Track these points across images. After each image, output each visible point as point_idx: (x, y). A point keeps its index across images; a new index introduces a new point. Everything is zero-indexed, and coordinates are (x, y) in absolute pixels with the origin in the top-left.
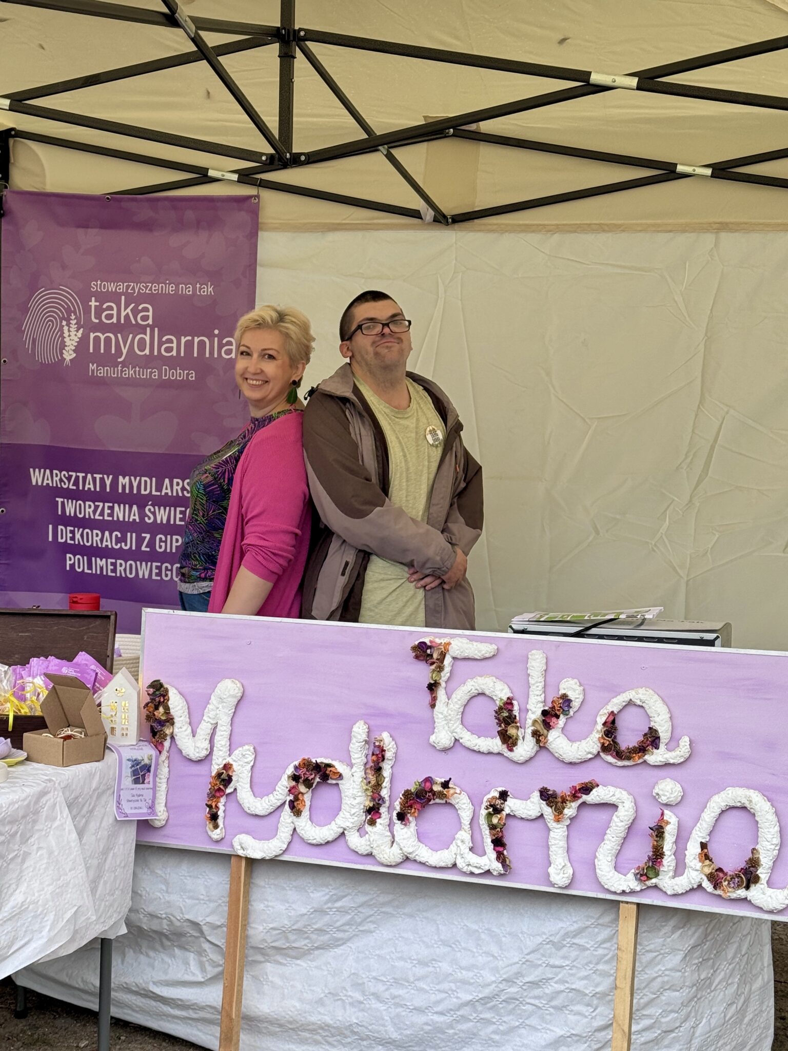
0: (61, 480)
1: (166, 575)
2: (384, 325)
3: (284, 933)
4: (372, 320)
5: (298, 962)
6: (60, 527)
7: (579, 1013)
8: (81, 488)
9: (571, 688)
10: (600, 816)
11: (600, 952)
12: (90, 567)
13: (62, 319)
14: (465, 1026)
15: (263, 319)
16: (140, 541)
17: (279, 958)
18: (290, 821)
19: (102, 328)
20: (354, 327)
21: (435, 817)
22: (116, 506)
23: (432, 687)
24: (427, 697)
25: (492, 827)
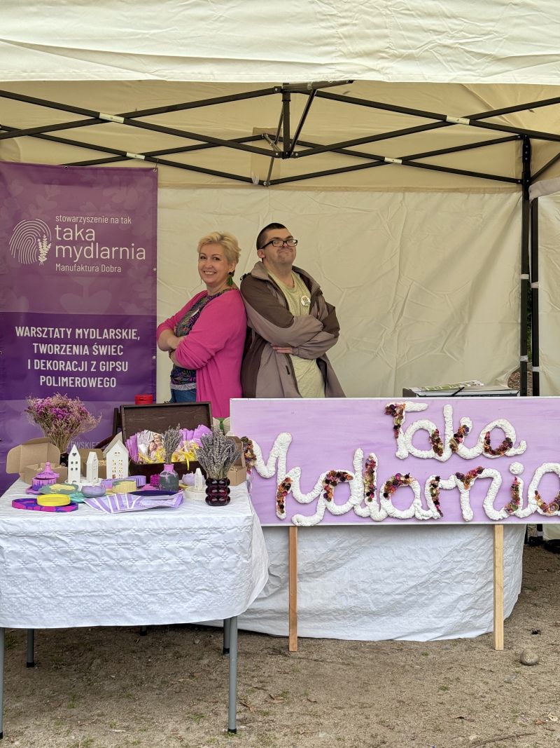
0: (37, 333)
1: (107, 385)
2: (284, 242)
3: (313, 565)
4: (277, 238)
5: (317, 579)
6: (36, 361)
7: (469, 583)
8: (51, 337)
9: (466, 421)
10: (485, 483)
11: (479, 551)
12: (57, 382)
13: (39, 237)
14: (411, 599)
15: (213, 238)
16: (90, 366)
17: (308, 579)
18: (324, 504)
19: (63, 243)
20: (266, 243)
21: (401, 493)
22: (74, 346)
23: (396, 428)
24: (392, 434)
25: (433, 495)
